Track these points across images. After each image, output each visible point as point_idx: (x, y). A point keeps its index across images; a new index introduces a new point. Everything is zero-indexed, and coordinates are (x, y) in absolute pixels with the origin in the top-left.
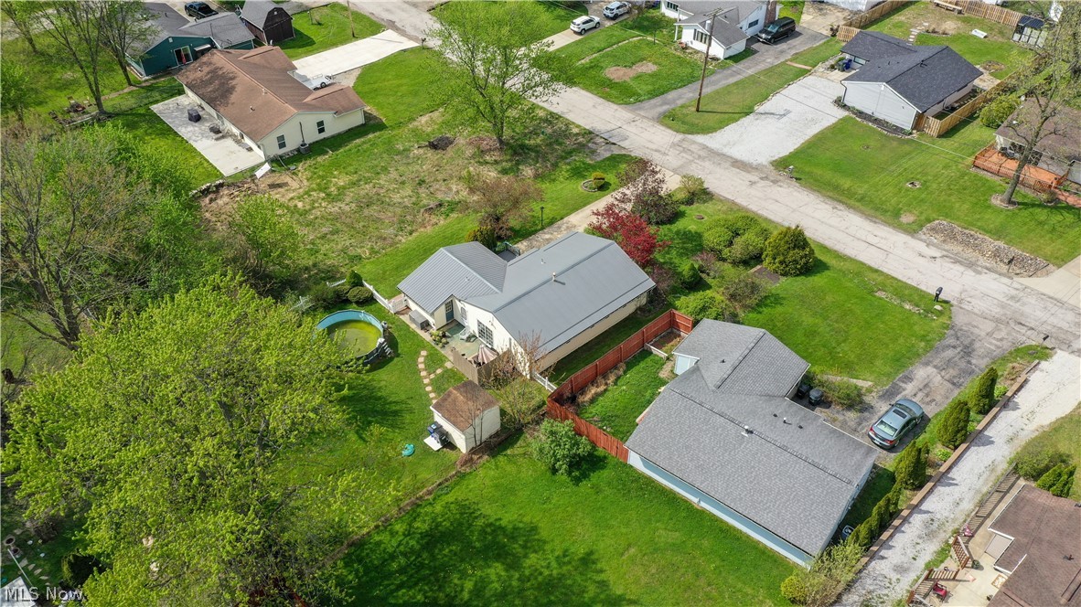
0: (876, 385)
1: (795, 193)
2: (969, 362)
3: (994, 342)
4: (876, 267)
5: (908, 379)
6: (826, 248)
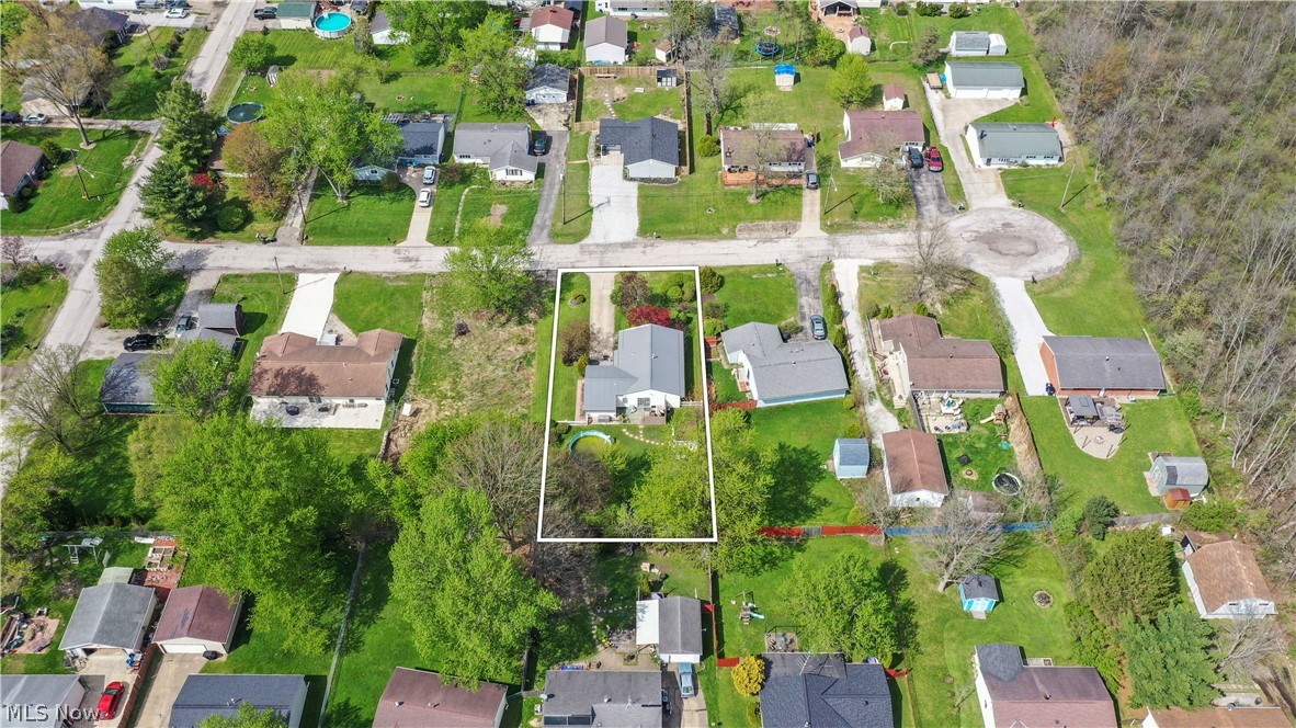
0: (795, 317)
1: (668, 247)
2: (813, 285)
3: (811, 271)
5: (802, 306)
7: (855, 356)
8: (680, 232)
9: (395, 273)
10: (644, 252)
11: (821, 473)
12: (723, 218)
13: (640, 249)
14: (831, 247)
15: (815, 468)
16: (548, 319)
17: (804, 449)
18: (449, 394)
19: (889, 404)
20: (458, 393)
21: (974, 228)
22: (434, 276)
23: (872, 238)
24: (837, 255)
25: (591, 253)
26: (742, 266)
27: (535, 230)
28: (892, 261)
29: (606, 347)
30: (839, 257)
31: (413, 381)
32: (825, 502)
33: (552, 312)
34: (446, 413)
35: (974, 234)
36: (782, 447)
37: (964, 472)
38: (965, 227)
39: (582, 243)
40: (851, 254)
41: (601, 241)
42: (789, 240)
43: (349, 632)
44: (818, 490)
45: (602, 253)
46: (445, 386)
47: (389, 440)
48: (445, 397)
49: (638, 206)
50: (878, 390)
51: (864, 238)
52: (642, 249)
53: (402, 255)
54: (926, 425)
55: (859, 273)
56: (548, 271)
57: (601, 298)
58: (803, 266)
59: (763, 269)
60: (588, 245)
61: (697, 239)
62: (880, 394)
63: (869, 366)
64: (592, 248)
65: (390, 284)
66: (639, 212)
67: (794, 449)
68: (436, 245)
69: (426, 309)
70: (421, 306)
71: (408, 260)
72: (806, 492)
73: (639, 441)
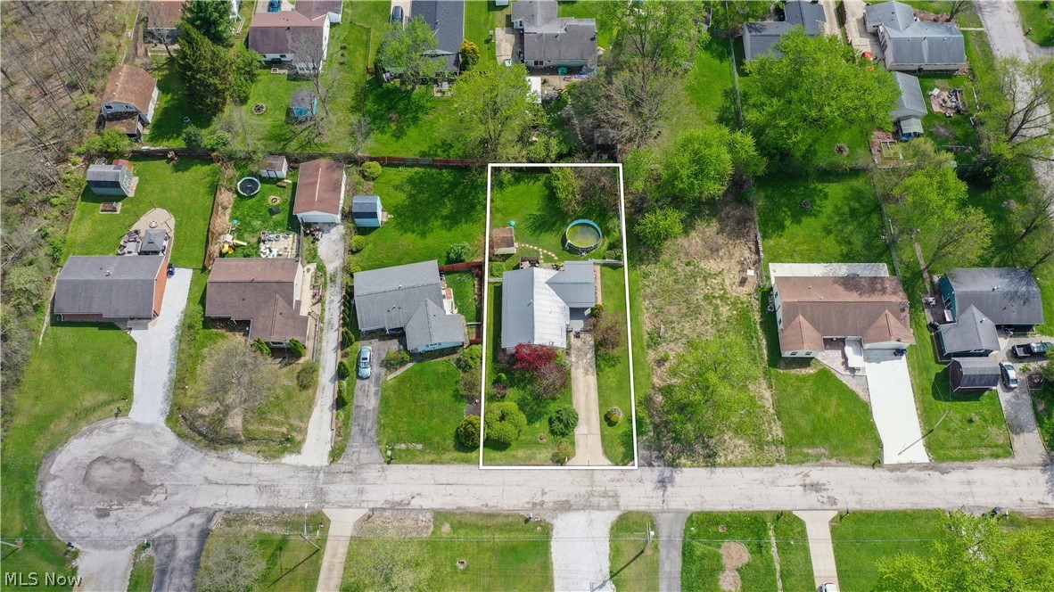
0: (386, 381)
1: (515, 502)
2: (358, 425)
3: (355, 449)
4: (435, 466)
5: (376, 394)
6: (466, 462)
7: (336, 326)
8: (501, 528)
9: (823, 465)
10: (544, 493)
11: (395, 211)
12: (446, 548)
13: (549, 499)
14: (326, 487)
15: (400, 216)
16: (642, 393)
17: (406, 232)
18: (719, 302)
19: (321, 268)
20: (710, 303)
21: (147, 509)
22: (778, 461)
23: (274, 502)
24: (322, 475)
25: (605, 495)
26: (432, 462)
27: (679, 541)
28: (261, 460)
29: (579, 350)
30: (318, 470)
31: (757, 317)
32: (396, 188)
33: (639, 403)
34: (715, 281)
35: (150, 499)
36: (423, 235)
37: (278, 202)
38: (157, 513)
39: (618, 513)
40: (305, 474)
41: (596, 514)
42: (372, 505)
43: (734, 102)
44: (401, 197)
45: (591, 494)
46: (725, 311)
47: (758, 252)
48: (721, 298)
49: (552, 580)
50: (326, 283)
51: (284, 503)
52: (546, 498)
53: (824, 494)
54: (295, 244)
55: (303, 441)
56: (650, 465)
57: (588, 420)
58: (364, 458)
59: (408, 458)
60: (609, 508)
61: (480, 514)
62: (325, 280)
63: (326, 312)
64: (604, 502)
65: (823, 451)
66: (552, 570)
67: (413, 232)
68: (790, 512)
69: (771, 411)
70: (779, 414)
71: (816, 487)
72: (411, 196)
73: (544, 248)
